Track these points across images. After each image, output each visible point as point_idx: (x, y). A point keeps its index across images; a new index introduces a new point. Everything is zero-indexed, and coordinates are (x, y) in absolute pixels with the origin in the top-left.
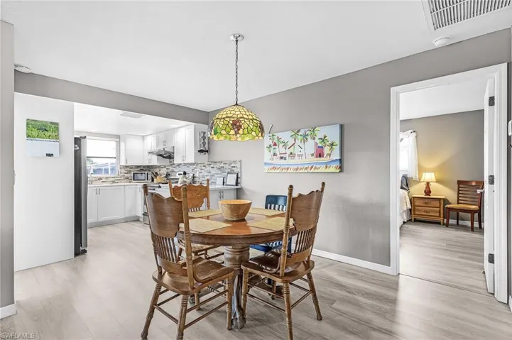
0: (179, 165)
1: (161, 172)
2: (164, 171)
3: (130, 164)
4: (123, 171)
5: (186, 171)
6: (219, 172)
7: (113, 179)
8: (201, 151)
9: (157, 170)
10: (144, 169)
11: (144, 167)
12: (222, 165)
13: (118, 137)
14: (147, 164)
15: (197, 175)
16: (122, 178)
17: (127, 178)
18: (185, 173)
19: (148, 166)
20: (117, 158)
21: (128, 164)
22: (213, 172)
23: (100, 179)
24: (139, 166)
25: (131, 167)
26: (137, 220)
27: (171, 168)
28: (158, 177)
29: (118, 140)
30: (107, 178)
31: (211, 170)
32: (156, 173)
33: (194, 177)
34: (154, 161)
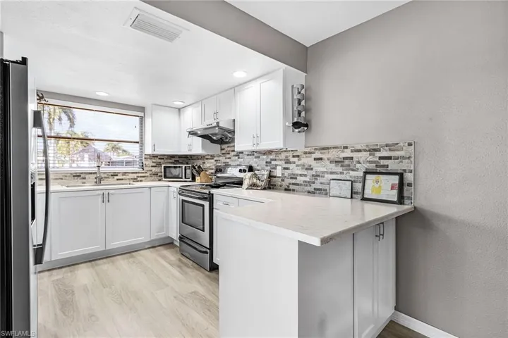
0: (239, 154)
1: (207, 165)
2: (210, 165)
3: (159, 152)
4: (149, 163)
5: (254, 165)
6: (339, 169)
7: (135, 176)
8: (296, 125)
9: (199, 163)
10: (181, 160)
11: (180, 157)
12: (347, 154)
13: (142, 109)
14: (184, 152)
15: (278, 172)
16: (148, 174)
17: (156, 174)
18: (251, 169)
19: (186, 157)
20: (141, 143)
21: (156, 153)
22: (318, 167)
23: (114, 175)
24: (172, 156)
25: (162, 157)
26: (168, 243)
27: (223, 159)
28: (202, 173)
29: (142, 114)
30: (125, 174)
31: (314, 163)
32: (199, 167)
33: (270, 176)
34: (196, 147)
